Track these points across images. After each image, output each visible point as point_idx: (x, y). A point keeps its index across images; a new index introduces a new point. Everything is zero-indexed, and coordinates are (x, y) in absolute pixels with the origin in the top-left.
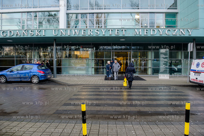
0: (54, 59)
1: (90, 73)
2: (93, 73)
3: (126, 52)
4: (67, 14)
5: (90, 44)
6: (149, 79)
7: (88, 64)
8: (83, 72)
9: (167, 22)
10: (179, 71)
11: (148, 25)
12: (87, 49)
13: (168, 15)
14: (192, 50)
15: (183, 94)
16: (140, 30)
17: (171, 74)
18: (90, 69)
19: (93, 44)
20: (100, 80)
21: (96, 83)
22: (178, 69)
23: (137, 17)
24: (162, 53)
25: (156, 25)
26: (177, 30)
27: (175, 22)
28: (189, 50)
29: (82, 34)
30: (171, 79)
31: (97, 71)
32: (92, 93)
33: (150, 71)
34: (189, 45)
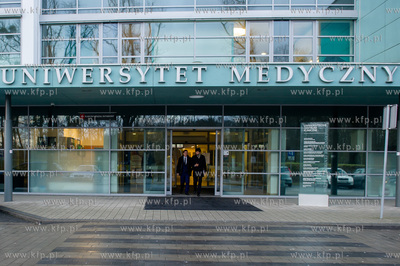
0: (5, 149)
1: (106, 188)
2: (115, 188)
3: (209, 131)
4: (42, 25)
5: (105, 109)
6: (270, 208)
7: (100, 166)
8: (87, 187)
9: (325, 45)
10: (359, 185)
11: (271, 56)
12: (102, 123)
13: (327, 25)
14: (393, 125)
15: (364, 250)
16: (247, 69)
17: (334, 193)
18: (106, 180)
19: (113, 109)
20: (131, 207)
21: (119, 218)
22: (356, 180)
23: (239, 32)
24: (309, 135)
25: (291, 55)
26: (351, 68)
27: (346, 47)
28: (386, 127)
29: (81, 81)
30: (334, 208)
31: (125, 184)
32: (107, 245)
33: (273, 185)
34: (387, 110)
